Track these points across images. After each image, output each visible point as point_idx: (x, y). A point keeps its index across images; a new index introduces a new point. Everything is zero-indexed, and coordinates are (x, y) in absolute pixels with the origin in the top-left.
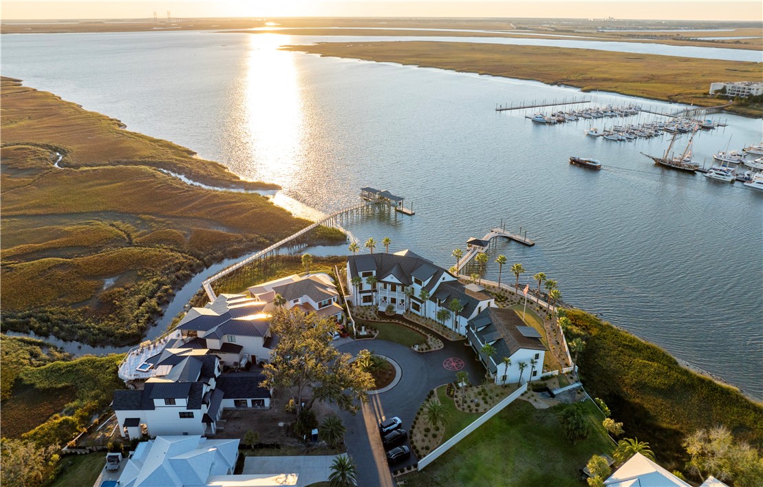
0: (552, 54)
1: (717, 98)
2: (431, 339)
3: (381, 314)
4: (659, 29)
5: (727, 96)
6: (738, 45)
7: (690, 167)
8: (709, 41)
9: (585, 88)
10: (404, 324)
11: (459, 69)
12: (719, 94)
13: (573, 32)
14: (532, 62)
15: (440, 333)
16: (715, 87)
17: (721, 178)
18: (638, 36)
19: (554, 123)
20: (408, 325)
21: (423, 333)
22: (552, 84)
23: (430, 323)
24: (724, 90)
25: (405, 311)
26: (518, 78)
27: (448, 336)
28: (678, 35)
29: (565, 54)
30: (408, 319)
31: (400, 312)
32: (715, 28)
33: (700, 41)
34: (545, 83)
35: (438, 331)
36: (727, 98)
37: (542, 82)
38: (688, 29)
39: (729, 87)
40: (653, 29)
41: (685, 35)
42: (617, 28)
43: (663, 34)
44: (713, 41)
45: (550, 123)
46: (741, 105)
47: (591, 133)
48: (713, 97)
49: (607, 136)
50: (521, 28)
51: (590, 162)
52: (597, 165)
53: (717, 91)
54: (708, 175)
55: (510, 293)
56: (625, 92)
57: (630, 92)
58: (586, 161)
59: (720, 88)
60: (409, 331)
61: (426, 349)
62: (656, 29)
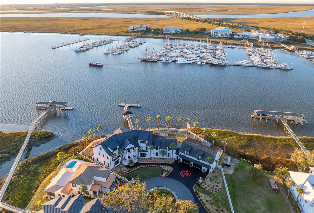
0: (49, 20)
1: (132, 32)
2: (164, 167)
3: (128, 167)
4: (81, 7)
5: (135, 31)
6: (115, 12)
7: (155, 60)
8: (104, 11)
9: (81, 34)
10: (144, 166)
11: (11, 31)
12: (132, 31)
13: (47, 10)
14: (44, 24)
15: (164, 162)
16: (130, 28)
17: (168, 62)
18: (76, 10)
19: (86, 51)
20: (146, 166)
21: (157, 166)
22: (64, 34)
23: (154, 160)
24: (134, 29)
25: (137, 160)
26: (46, 32)
27: (168, 162)
28: (91, 9)
29: (55, 20)
30: (142, 163)
31: (136, 161)
32: (99, 6)
33: (101, 11)
34: (61, 33)
35: (162, 162)
36: (135, 32)
37: (59, 33)
38: (91, 6)
39: (135, 28)
40: (78, 7)
41: (93, 9)
42: (64, 7)
43: (86, 9)
44: (106, 11)
45: (83, 51)
46: (143, 34)
47: (105, 53)
48: (131, 32)
49: (113, 53)
50: (20, 9)
51: (98, 64)
52: (102, 64)
53: (131, 30)
54: (162, 61)
55: (164, 131)
56: (98, 34)
57: (100, 34)
58: (96, 64)
59: (132, 28)
60: (151, 168)
61: (168, 173)
62: (80, 7)
